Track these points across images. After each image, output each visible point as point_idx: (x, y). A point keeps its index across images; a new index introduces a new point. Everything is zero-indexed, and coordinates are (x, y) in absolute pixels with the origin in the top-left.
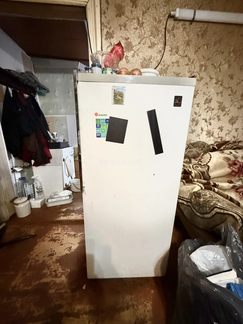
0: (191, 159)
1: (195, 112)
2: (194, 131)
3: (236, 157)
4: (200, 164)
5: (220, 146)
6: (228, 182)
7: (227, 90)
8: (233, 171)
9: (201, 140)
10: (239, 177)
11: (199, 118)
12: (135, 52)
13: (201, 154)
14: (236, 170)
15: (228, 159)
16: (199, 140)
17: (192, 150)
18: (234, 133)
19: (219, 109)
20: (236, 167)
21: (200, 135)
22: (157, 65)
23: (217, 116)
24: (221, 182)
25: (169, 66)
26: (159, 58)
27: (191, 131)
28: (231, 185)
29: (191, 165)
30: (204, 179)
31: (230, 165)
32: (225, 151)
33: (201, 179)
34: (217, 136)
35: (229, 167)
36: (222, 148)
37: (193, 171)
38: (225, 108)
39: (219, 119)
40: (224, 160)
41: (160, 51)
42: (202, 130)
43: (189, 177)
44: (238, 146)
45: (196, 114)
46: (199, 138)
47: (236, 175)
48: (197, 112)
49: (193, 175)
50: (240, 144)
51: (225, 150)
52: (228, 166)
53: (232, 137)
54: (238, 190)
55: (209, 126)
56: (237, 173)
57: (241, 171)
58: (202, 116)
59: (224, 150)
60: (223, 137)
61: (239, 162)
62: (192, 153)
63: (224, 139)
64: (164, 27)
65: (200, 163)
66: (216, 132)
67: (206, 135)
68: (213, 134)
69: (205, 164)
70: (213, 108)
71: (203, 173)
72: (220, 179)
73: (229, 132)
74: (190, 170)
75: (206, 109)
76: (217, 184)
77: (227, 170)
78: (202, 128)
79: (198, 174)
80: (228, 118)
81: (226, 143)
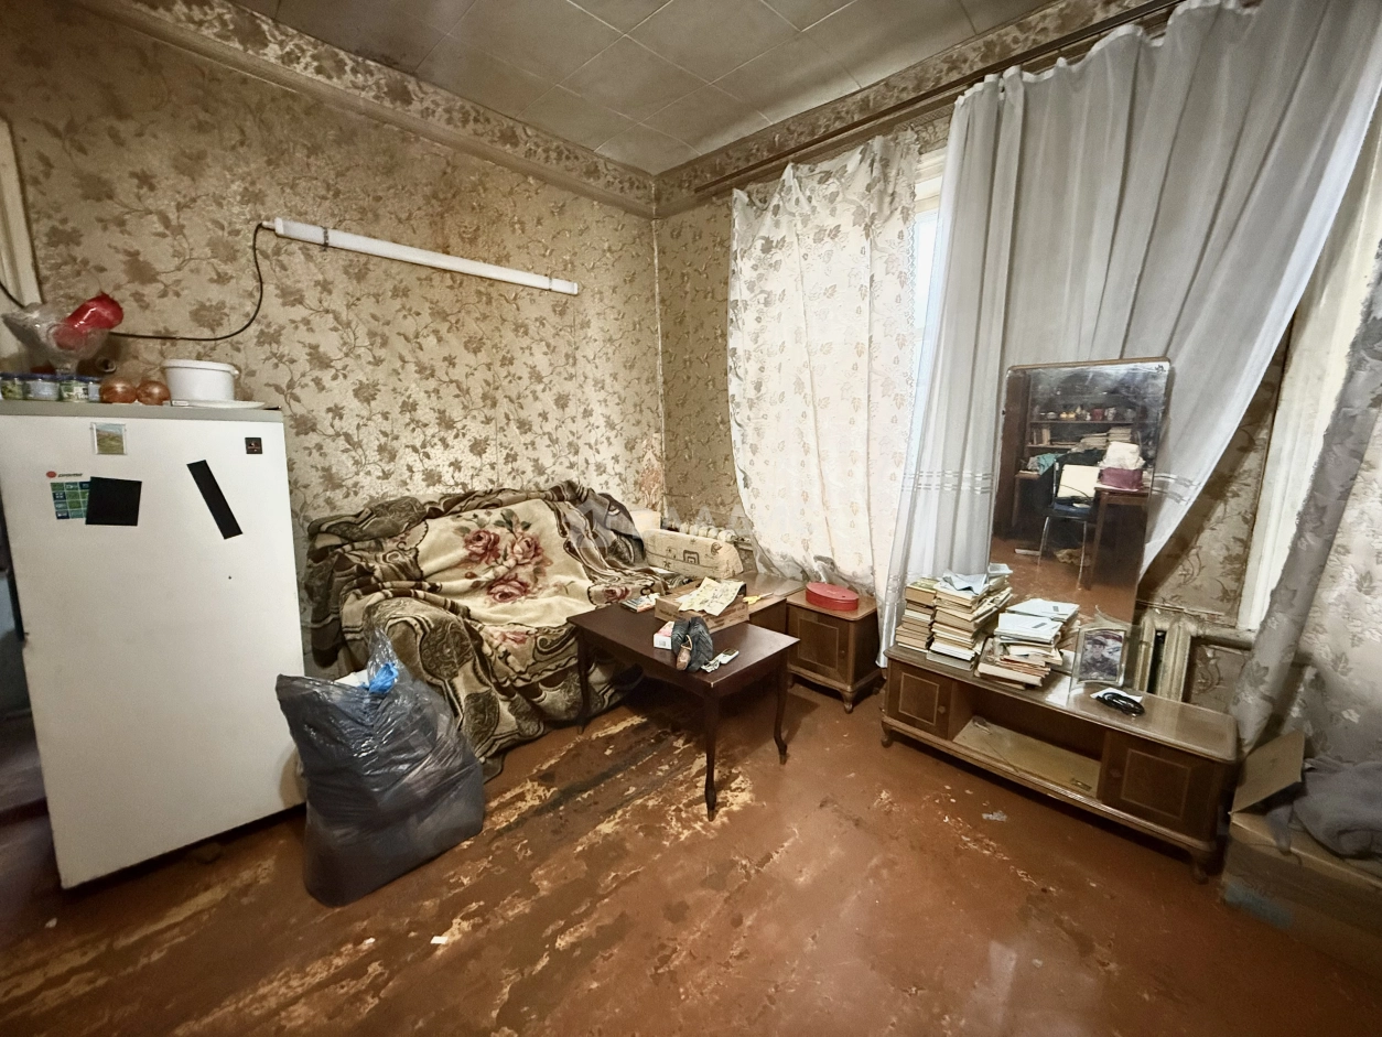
0: (382, 540)
1: (381, 431)
2: (391, 475)
3: (482, 525)
4: (403, 550)
5: (450, 506)
6: (467, 577)
7: (448, 386)
8: (473, 553)
9: (413, 494)
10: (487, 563)
11: (395, 444)
12: (166, 286)
13: (402, 526)
14: (480, 551)
15: (464, 530)
16: (407, 494)
17: (383, 518)
18: (488, 473)
19: (439, 424)
20: (480, 544)
21: (408, 481)
22: (246, 323)
23: (440, 440)
24: (449, 579)
25: (282, 328)
26: (250, 308)
27: (381, 474)
28: (470, 582)
29: (381, 555)
30: (409, 579)
31: (468, 542)
32: (464, 514)
33: (400, 579)
34: (452, 482)
35: (466, 547)
36: (457, 508)
37: (377, 566)
38: (455, 422)
39: (446, 446)
40: (455, 533)
41: (251, 295)
42: (410, 469)
43: (370, 581)
44: (494, 501)
45: (385, 434)
46: (408, 490)
47: (481, 560)
48: (388, 431)
49: (377, 573)
50: (500, 497)
51: (465, 511)
52: (463, 544)
53: (486, 482)
54: (493, 591)
55: (426, 460)
56: (482, 556)
57: (491, 550)
58: (403, 440)
59: (460, 511)
60: (466, 482)
61: (488, 533)
62: (381, 526)
63: (470, 488)
64: (251, 243)
65: (401, 546)
66: (447, 474)
67: (423, 480)
68: (440, 477)
69: (413, 546)
70: (426, 422)
71: (403, 567)
72: (447, 573)
73: (478, 472)
74: (371, 565)
75: (408, 424)
76: (438, 584)
77: (461, 552)
78: (408, 466)
79: (389, 571)
80: (465, 443)
81: (469, 495)
